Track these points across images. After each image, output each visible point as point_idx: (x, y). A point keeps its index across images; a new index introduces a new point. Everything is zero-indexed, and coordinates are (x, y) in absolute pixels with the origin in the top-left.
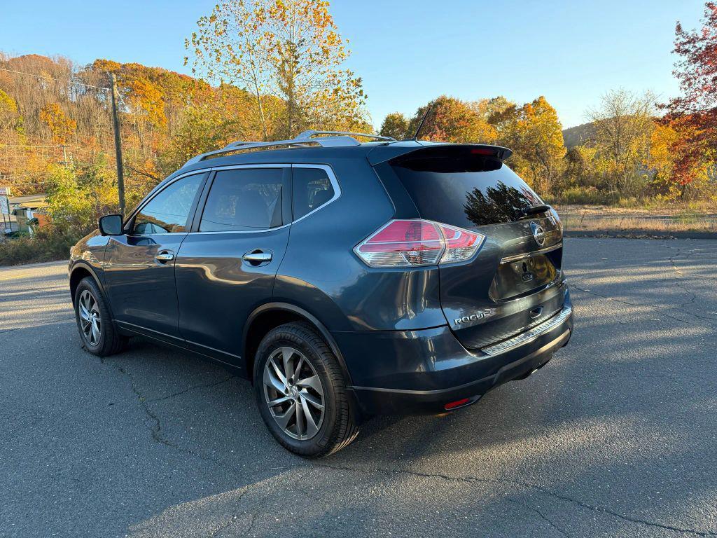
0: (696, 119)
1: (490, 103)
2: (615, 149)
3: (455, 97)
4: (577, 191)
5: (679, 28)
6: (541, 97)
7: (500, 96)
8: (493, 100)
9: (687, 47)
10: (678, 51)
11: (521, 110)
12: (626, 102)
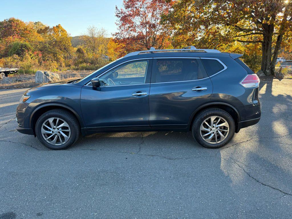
0: (124, 40)
1: (35, 24)
2: (94, 49)
3: (20, 19)
4: (84, 65)
5: (117, 8)
6: (59, 25)
7: (39, 21)
8: (36, 23)
9: (119, 15)
10: (117, 16)
11: (51, 29)
12: (96, 31)
